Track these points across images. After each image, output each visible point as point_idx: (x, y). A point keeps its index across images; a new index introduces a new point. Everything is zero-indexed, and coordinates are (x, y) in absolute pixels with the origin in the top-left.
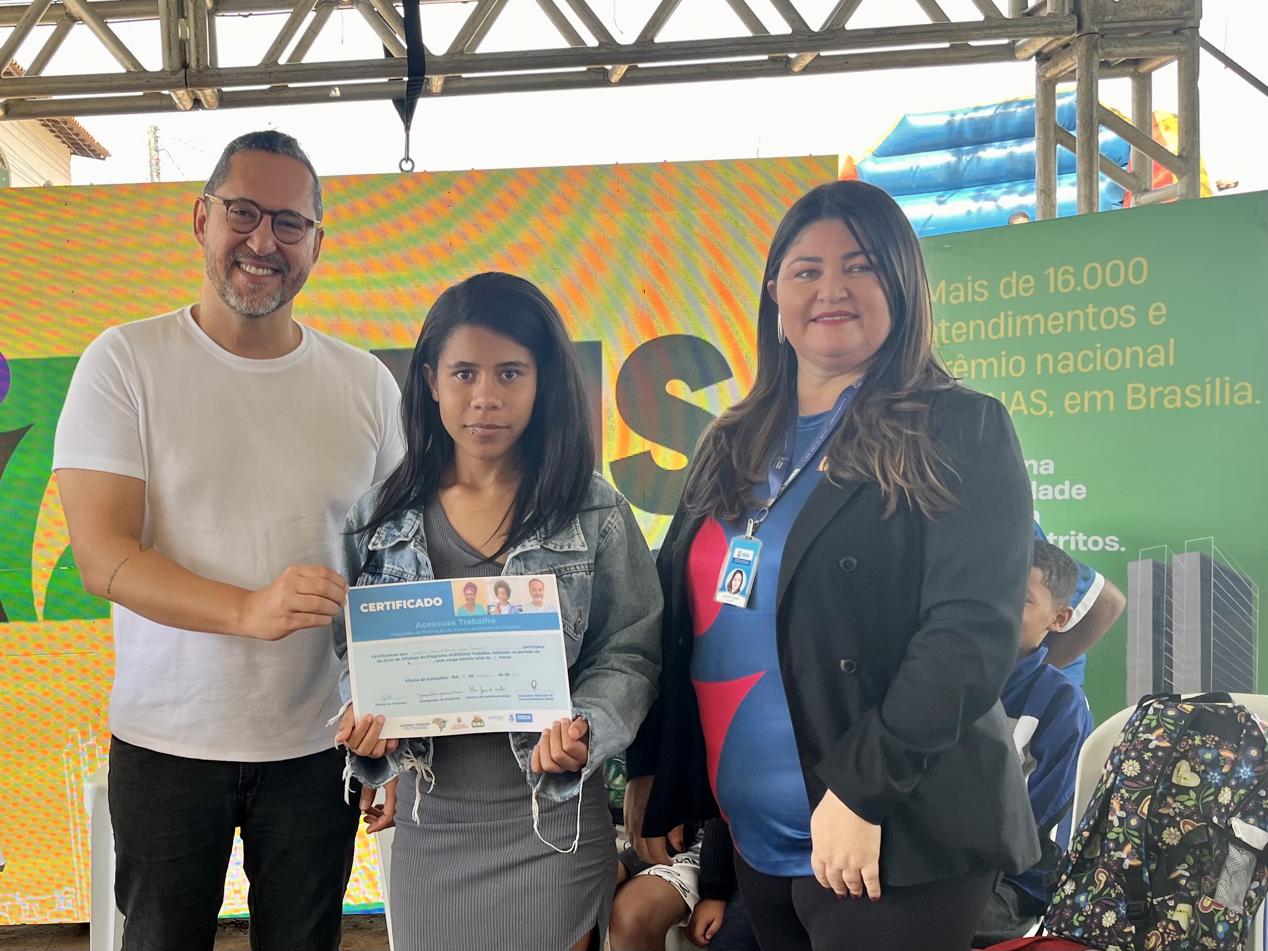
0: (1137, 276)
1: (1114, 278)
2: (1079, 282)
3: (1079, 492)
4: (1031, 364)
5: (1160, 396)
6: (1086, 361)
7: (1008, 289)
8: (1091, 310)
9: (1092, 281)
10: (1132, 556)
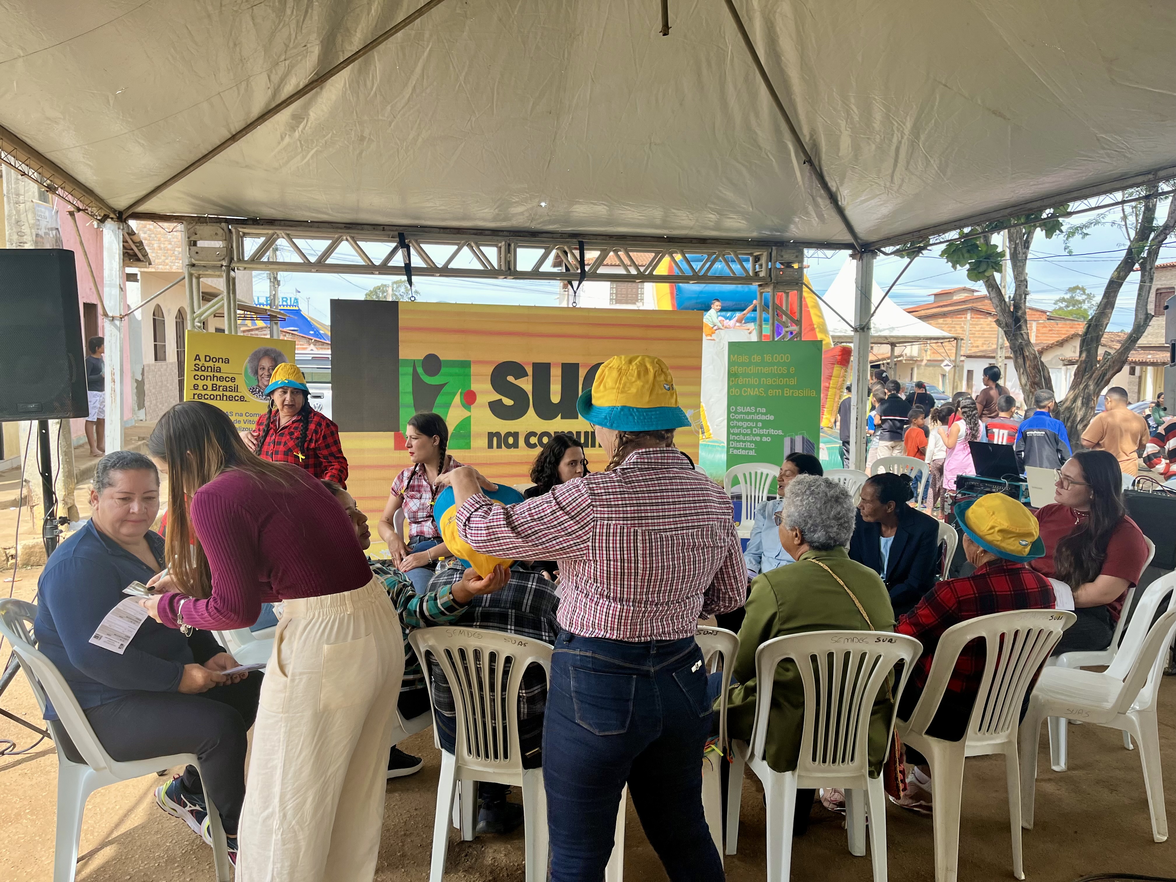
0: (787, 359)
1: (782, 359)
2: (773, 359)
3: (772, 418)
4: (760, 381)
5: (793, 392)
6: (774, 381)
7: (754, 359)
8: (776, 367)
9: (776, 359)
10: (785, 436)
